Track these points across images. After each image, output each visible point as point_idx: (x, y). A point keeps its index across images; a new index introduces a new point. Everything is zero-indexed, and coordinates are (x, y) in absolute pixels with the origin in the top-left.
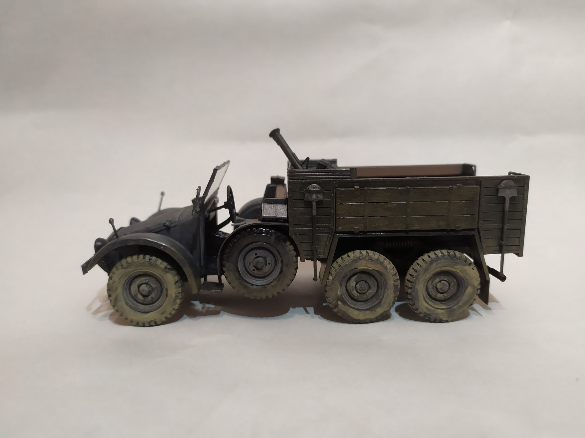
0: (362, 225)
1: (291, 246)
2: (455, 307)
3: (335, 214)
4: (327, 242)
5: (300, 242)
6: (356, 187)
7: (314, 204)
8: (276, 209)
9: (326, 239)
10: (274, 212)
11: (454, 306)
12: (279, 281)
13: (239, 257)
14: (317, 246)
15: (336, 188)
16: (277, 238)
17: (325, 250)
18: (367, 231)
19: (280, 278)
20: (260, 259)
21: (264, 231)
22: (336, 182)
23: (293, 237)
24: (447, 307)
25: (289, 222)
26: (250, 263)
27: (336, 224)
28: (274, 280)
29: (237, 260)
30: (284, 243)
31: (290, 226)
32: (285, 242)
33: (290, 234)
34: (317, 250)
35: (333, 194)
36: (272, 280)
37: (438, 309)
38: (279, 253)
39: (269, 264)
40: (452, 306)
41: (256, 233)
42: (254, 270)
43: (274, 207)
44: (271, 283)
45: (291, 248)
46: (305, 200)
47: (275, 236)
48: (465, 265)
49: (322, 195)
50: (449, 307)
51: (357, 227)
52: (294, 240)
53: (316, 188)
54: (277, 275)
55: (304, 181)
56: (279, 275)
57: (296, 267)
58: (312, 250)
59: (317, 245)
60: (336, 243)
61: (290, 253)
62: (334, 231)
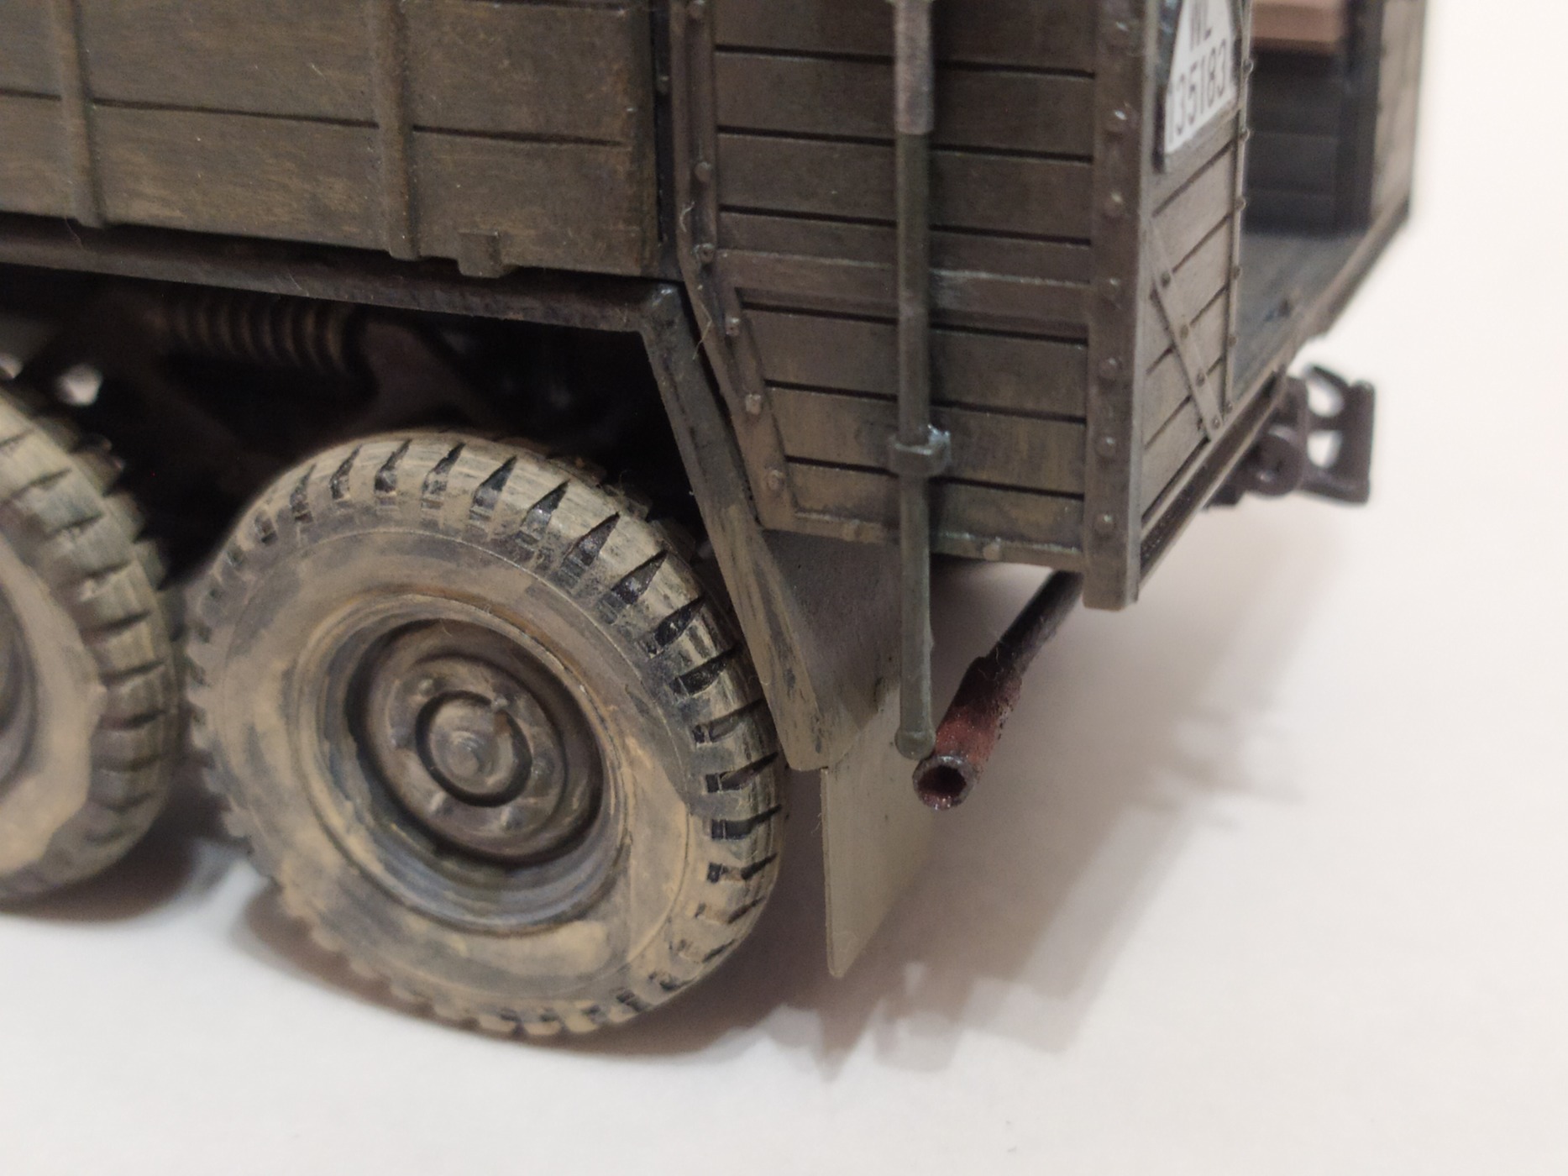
2: (416, 926)
11: (417, 911)
24: (377, 869)
37: (318, 815)
40: (411, 897)
48: (693, 803)
50: (389, 881)
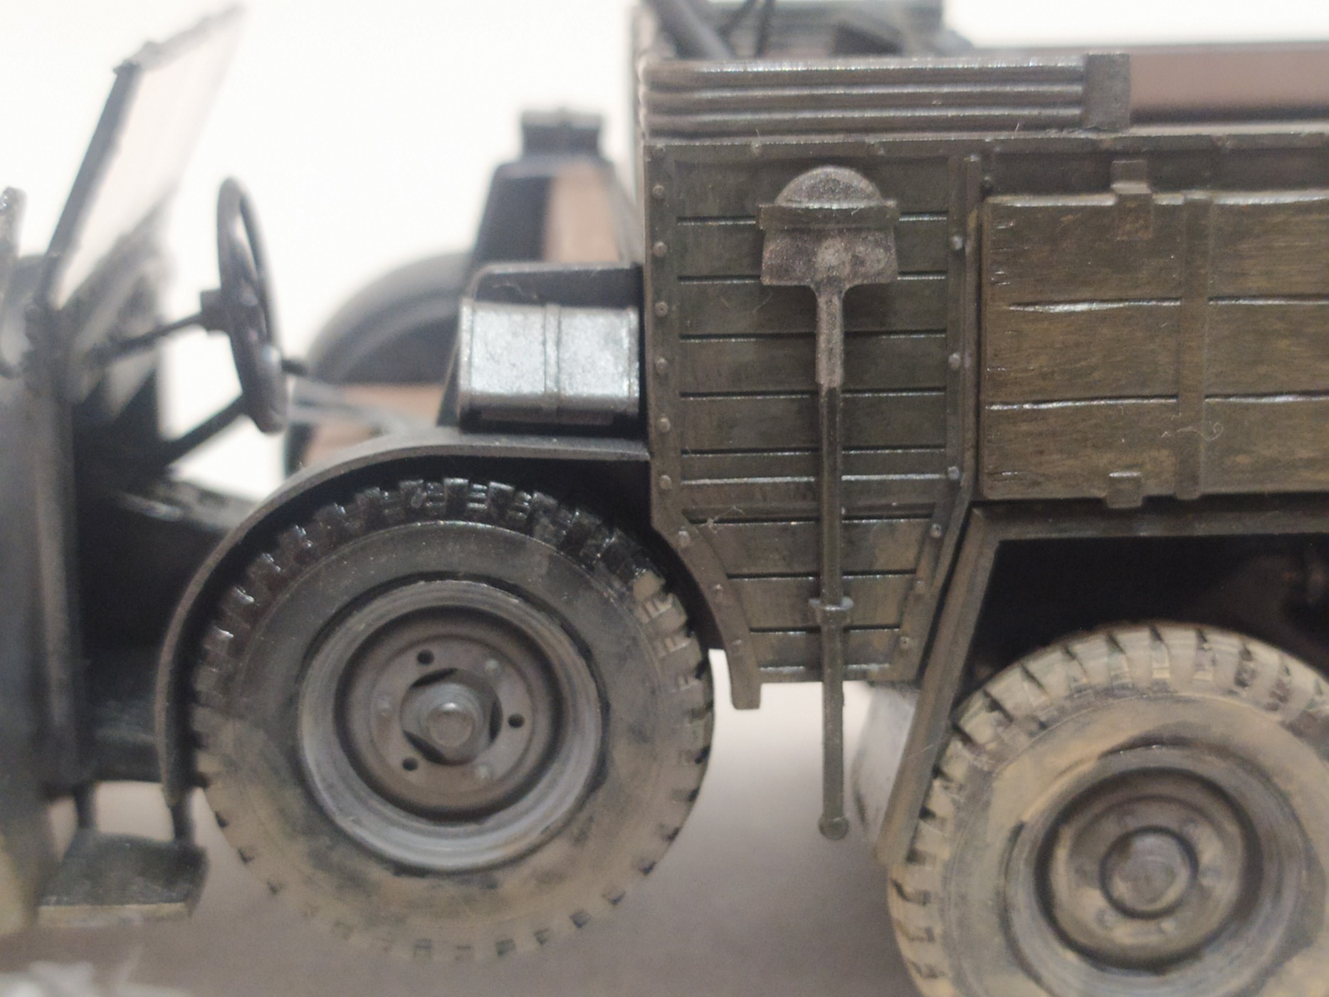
0: (1165, 452)
1: (663, 600)
3: (970, 378)
4: (913, 571)
5: (730, 576)
6: (1122, 187)
7: (830, 309)
8: (558, 343)
9: (911, 554)
10: (546, 363)
12: (581, 839)
13: (300, 677)
14: (847, 603)
15: (986, 192)
16: (572, 544)
17: (907, 627)
18: (1195, 495)
19: (591, 819)
20: (451, 698)
21: (480, 501)
22: (985, 151)
23: (682, 538)
25: (653, 435)
26: (384, 722)
27: (977, 447)
28: (551, 835)
29: (291, 703)
30: (617, 584)
31: (656, 465)
32: (627, 577)
33: (658, 521)
34: (847, 630)
35: (965, 236)
36: (534, 837)
38: (586, 652)
39: (516, 722)
41: (422, 514)
42: (409, 765)
43: (544, 327)
44: (533, 850)
45: (669, 612)
46: (766, 281)
47: (556, 535)
49: (887, 249)
51: (1129, 467)
52: (686, 560)
53: (848, 192)
54: (570, 801)
55: (756, 143)
56: (582, 803)
57: (700, 744)
58: (814, 630)
59: (847, 594)
60: (982, 579)
61: (662, 654)
62: (966, 497)
